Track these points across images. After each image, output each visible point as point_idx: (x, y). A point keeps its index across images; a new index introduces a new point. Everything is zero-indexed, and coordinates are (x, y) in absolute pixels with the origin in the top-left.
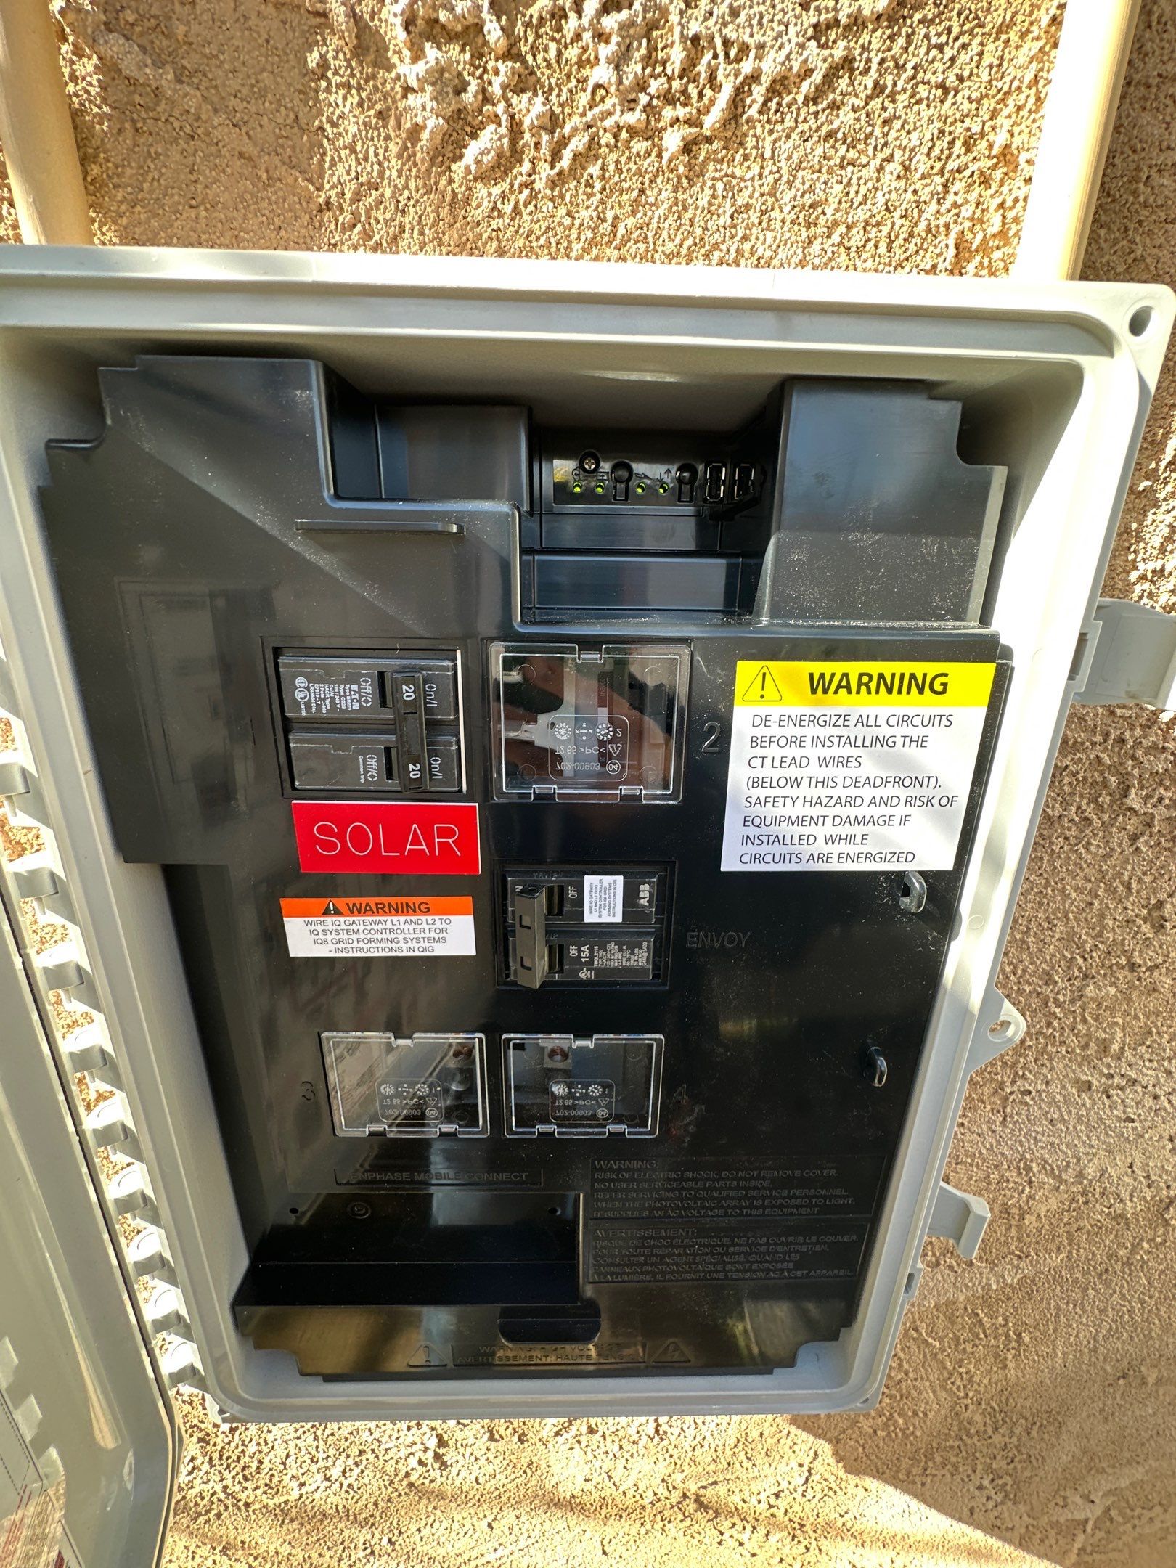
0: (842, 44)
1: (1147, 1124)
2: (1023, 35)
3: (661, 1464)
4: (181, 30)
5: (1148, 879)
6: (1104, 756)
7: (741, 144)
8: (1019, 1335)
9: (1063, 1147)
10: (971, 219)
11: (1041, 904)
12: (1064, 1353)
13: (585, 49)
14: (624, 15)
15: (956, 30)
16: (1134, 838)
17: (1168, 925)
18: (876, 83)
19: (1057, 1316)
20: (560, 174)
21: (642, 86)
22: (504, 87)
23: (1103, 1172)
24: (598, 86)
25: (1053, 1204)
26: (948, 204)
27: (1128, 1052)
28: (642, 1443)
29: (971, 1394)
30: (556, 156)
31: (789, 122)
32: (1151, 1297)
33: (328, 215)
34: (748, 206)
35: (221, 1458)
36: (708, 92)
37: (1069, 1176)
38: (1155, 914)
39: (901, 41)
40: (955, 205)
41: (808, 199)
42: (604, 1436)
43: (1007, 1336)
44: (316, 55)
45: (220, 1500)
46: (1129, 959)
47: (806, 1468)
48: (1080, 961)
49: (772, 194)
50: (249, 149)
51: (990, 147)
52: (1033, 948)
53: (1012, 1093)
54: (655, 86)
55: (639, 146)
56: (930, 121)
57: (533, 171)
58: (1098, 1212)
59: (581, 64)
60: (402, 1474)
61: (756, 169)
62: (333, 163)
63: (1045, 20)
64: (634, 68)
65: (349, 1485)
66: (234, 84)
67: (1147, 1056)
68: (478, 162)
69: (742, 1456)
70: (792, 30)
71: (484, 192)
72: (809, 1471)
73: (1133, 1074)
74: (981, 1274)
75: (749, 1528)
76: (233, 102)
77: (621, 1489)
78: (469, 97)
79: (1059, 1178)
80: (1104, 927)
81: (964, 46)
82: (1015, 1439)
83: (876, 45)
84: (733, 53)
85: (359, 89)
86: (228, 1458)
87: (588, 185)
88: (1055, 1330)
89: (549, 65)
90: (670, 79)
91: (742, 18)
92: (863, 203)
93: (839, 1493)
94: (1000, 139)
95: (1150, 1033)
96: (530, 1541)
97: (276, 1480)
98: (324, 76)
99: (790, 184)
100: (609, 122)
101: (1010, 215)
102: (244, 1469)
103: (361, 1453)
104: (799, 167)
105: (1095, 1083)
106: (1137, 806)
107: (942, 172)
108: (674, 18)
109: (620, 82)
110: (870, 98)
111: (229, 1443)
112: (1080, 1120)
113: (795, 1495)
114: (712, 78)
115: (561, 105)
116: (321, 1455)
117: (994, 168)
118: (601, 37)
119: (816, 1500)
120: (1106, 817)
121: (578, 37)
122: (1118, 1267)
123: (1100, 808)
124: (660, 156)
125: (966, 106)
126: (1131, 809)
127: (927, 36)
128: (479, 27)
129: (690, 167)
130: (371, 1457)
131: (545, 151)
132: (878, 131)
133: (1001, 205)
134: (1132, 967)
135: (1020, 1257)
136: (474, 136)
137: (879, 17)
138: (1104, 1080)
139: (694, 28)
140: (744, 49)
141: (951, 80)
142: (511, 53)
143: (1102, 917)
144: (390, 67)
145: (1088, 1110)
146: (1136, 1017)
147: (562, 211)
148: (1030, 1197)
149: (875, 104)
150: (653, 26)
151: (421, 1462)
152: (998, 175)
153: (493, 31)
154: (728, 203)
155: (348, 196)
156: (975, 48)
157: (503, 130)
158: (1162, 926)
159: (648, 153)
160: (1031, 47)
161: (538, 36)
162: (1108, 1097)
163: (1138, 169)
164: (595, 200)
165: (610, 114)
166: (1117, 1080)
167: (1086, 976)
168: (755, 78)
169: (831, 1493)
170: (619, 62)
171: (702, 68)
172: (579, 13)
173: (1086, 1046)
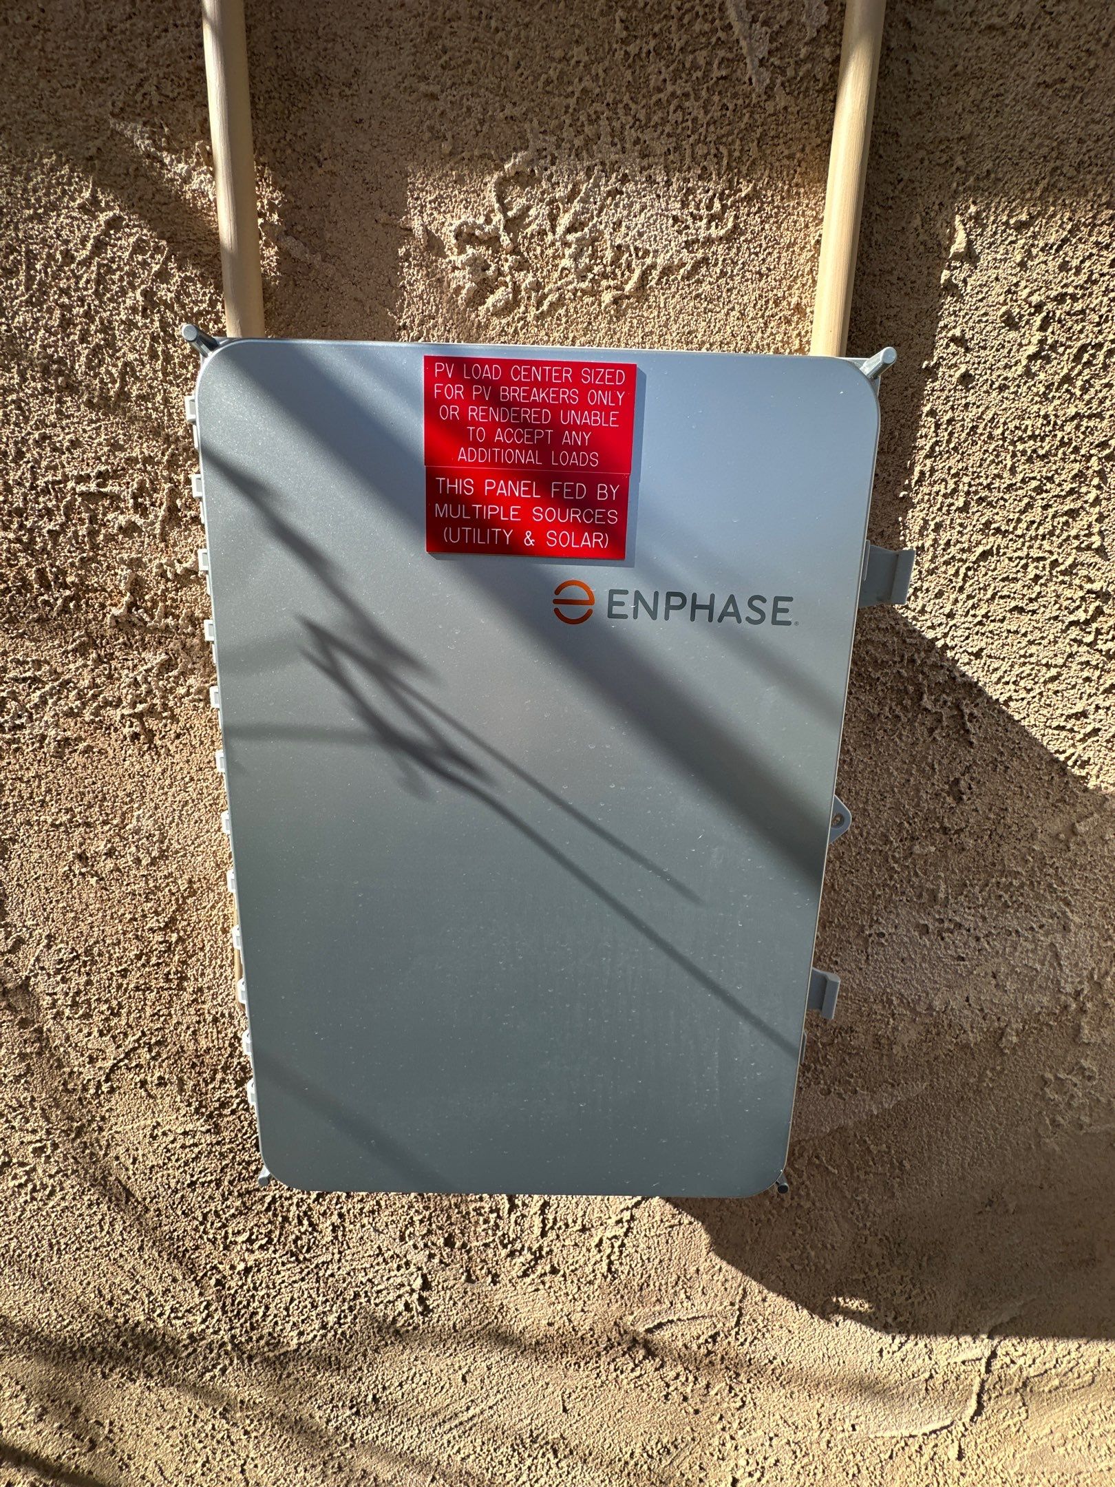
0: (701, 251)
1: (974, 962)
2: (802, 249)
3: (614, 1307)
4: (329, 235)
5: (945, 761)
6: (903, 671)
7: (647, 300)
8: (901, 1163)
9: (914, 982)
10: (782, 341)
11: (874, 780)
12: (940, 1182)
13: (557, 250)
14: (579, 234)
15: (764, 246)
16: (931, 731)
17: (964, 797)
18: (722, 271)
19: (929, 1144)
20: (542, 313)
21: (589, 269)
22: (510, 268)
23: (947, 1004)
24: (564, 269)
25: (913, 1035)
26: (768, 333)
27: (952, 901)
28: (597, 1282)
29: (868, 1224)
30: (539, 304)
31: (673, 289)
32: (1000, 1124)
33: (403, 332)
34: (652, 333)
35: (233, 1304)
36: (627, 273)
37: (921, 1008)
38: (955, 789)
39: (734, 250)
40: (772, 334)
41: (687, 329)
42: (564, 1276)
43: (892, 1163)
44: (403, 249)
45: (226, 1353)
46: (942, 823)
47: (737, 1307)
48: (906, 825)
49: (666, 325)
50: (360, 296)
51: (789, 304)
52: (872, 815)
53: (870, 935)
54: (596, 269)
55: (590, 300)
56: (754, 290)
57: (526, 311)
58: (948, 1042)
59: (554, 257)
60: (391, 1318)
61: (656, 313)
62: (409, 305)
63: (813, 242)
64: (584, 260)
65: (343, 1333)
66: (354, 263)
67: (966, 904)
68: (494, 306)
69: (683, 1296)
70: (673, 244)
71: (497, 322)
72: (740, 1309)
73: (957, 919)
74: (864, 1101)
75: (691, 1378)
76: (353, 272)
77: (580, 1334)
78: (490, 272)
79: (913, 1010)
80: (920, 798)
81: (770, 254)
82: (909, 1272)
83: (720, 251)
84: (640, 254)
85: (427, 267)
86: (240, 1303)
87: (558, 319)
88: (929, 1158)
89: (536, 257)
90: (605, 266)
91: (645, 237)
92: (719, 331)
93: (767, 1335)
94: (794, 300)
95: (965, 885)
96: (499, 1396)
97: (278, 1328)
98: (407, 260)
99: (676, 322)
100: (570, 287)
101: (804, 340)
102: (251, 1317)
103: (357, 1295)
104: (680, 312)
105: (931, 927)
106: (929, 707)
107: (763, 316)
108: (607, 236)
109: (577, 267)
110: (718, 278)
111: (241, 1287)
112: (923, 959)
113: (730, 1339)
114: (629, 266)
115: (543, 278)
116: (321, 1299)
117: (793, 315)
118: (566, 244)
119: (747, 1343)
120: (910, 715)
121: (553, 244)
122: (971, 1095)
123: (905, 708)
124: (600, 305)
125: (773, 283)
126: (926, 709)
127: (748, 248)
128: (498, 238)
129: (617, 311)
130: (363, 1300)
131: (533, 301)
132: (724, 295)
133: (799, 334)
134: (945, 830)
135: (893, 1086)
136: (492, 292)
137: (721, 238)
138: (937, 924)
139: (618, 241)
140: (647, 253)
141: (764, 270)
142: (515, 251)
143: (918, 791)
144: (445, 257)
145: (928, 950)
146: (953, 872)
147: (543, 332)
148: (895, 1029)
149: (722, 281)
150: (595, 240)
151: (407, 1307)
152: (795, 318)
153: (505, 240)
154: (640, 331)
155: (417, 322)
156: (775, 255)
157: (509, 290)
158: (961, 799)
159: (593, 304)
160: (806, 255)
161: (530, 243)
162: (943, 939)
163: (875, 318)
164: (562, 328)
165: (571, 283)
166: (946, 925)
167: (913, 839)
168: (653, 266)
169: (759, 1336)
170: (576, 257)
171: (623, 260)
172: (554, 233)
173: (920, 896)
